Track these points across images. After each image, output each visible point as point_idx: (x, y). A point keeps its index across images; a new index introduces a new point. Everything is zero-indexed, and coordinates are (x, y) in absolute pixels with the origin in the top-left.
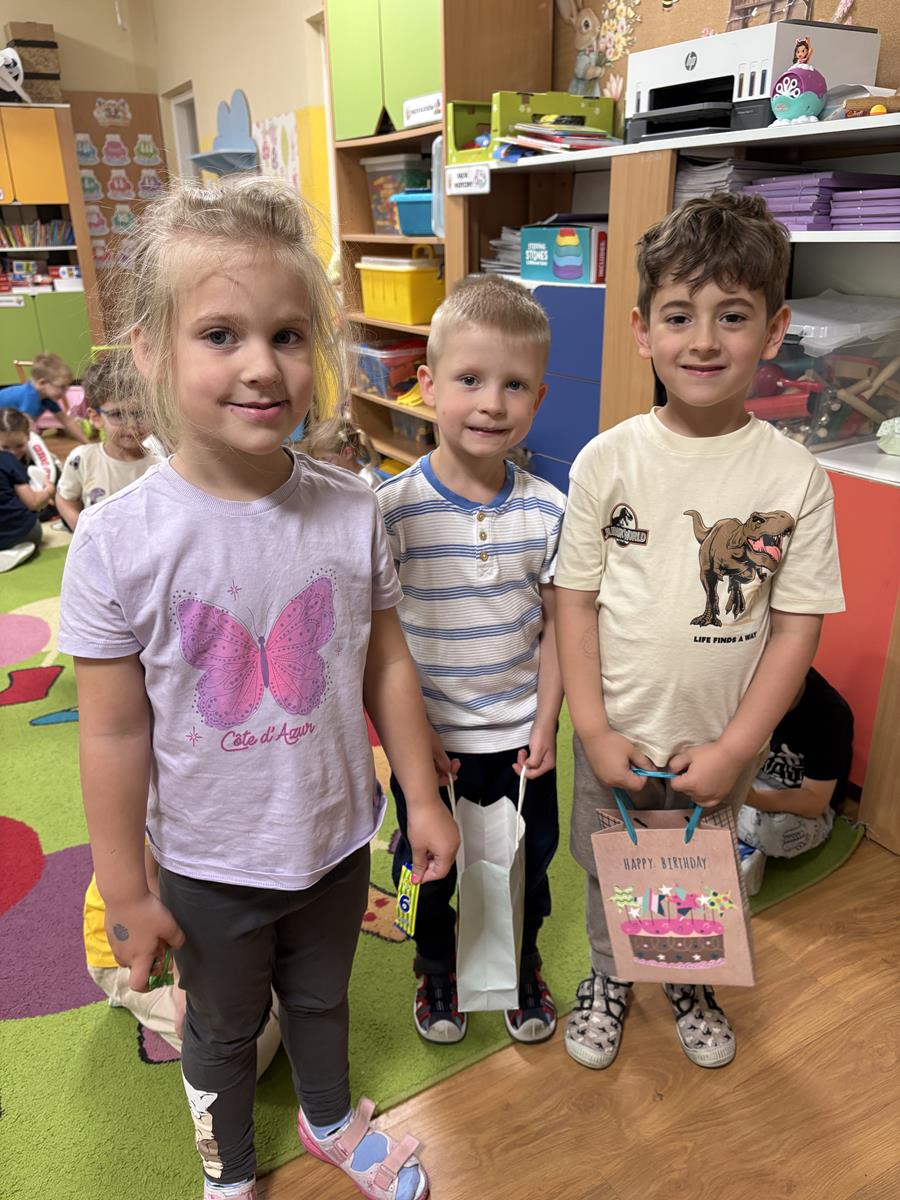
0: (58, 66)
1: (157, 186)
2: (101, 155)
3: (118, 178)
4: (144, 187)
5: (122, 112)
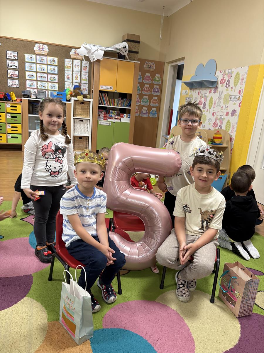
0: (139, 50)
1: (158, 91)
2: (143, 80)
3: (146, 87)
4: (154, 91)
5: (153, 66)
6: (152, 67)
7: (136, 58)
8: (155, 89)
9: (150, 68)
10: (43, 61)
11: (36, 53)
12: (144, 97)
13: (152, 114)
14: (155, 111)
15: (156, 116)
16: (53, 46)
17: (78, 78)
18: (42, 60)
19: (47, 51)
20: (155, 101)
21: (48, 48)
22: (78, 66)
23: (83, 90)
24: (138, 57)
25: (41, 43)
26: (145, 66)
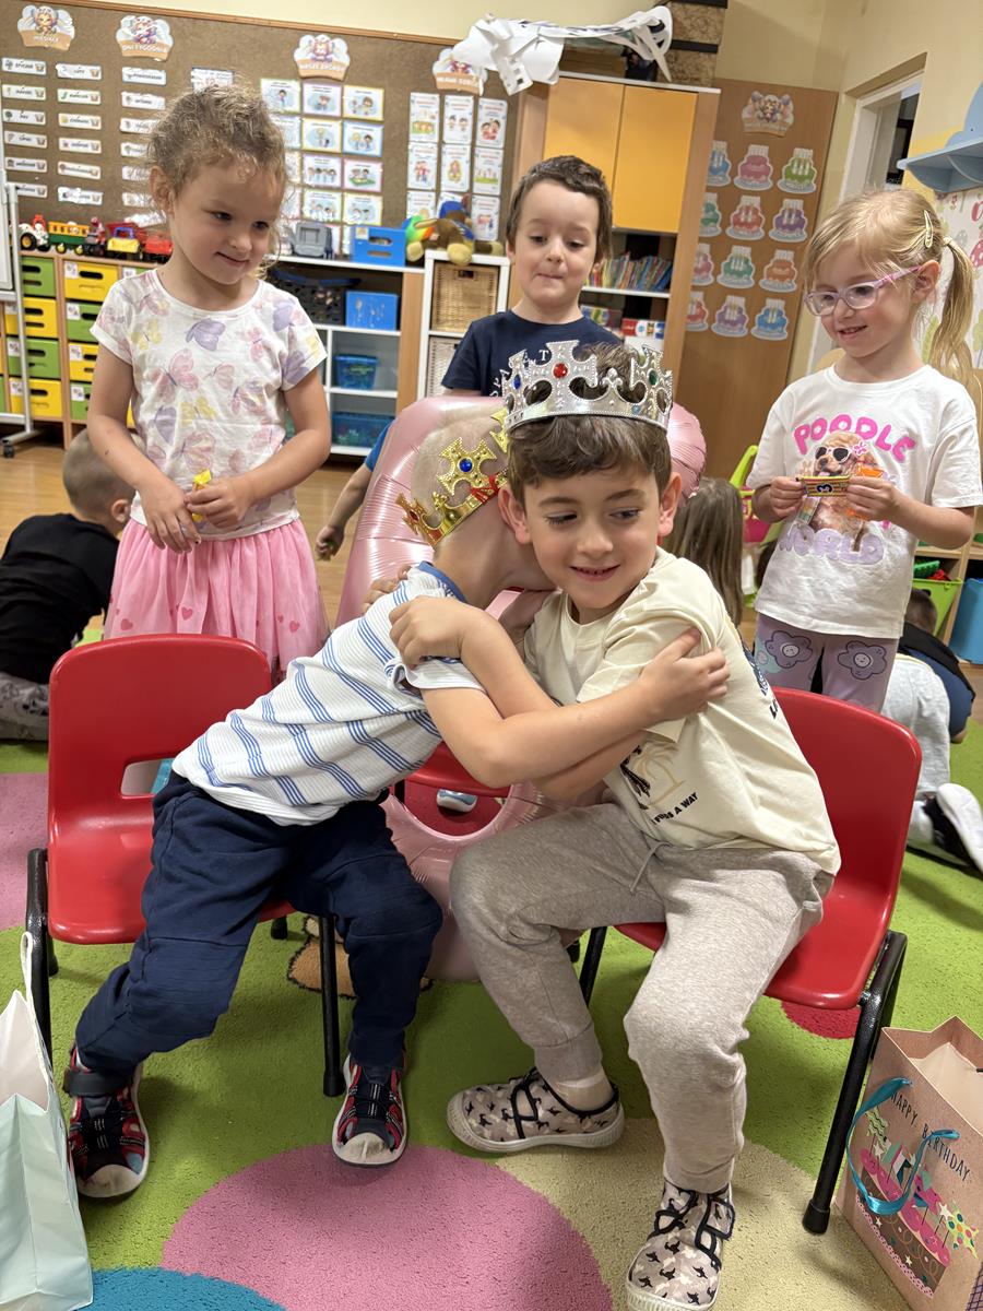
0: (719, 34)
1: (800, 224)
2: (733, 174)
3: (748, 209)
4: (780, 225)
5: (782, 113)
6: (778, 115)
7: (703, 76)
8: (786, 215)
9: (768, 119)
10: (329, 104)
11: (303, 74)
12: (736, 250)
13: (766, 325)
14: (780, 313)
15: (782, 335)
16: (366, 40)
17: (458, 171)
18: (324, 102)
19: (342, 65)
20: (783, 268)
21: (348, 52)
22: (463, 120)
23: (480, 222)
24: (714, 69)
25: (321, 32)
26: (745, 114)
